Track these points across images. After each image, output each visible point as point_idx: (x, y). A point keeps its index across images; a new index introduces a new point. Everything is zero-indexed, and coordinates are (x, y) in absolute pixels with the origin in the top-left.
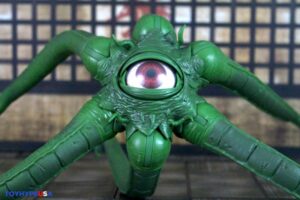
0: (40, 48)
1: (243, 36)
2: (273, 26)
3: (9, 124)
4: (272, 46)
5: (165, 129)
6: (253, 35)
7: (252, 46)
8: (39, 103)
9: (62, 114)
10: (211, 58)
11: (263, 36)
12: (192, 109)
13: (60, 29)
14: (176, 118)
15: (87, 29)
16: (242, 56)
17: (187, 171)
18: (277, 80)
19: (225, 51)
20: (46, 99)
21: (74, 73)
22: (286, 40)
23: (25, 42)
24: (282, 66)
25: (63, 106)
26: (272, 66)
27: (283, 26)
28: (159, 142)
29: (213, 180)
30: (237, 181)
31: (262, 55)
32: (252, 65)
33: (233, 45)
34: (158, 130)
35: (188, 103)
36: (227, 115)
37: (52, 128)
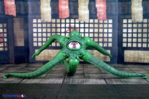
0: (48, 39)
1: (96, 35)
2: (103, 33)
3: (41, 57)
4: (103, 38)
5: (78, 58)
6: (98, 35)
7: (98, 38)
8: (48, 52)
9: (53, 54)
10: (89, 41)
11: (101, 35)
12: (84, 53)
13: (53, 34)
14: (81, 55)
15: (59, 34)
16: (96, 40)
17: (83, 67)
18: (104, 46)
19: (92, 39)
20: (50, 51)
21: (56, 44)
22: (106, 36)
23: (44, 37)
24: (105, 42)
25: (53, 52)
26: (103, 42)
27: (106, 33)
28: (76, 61)
29: (89, 69)
30: (96, 70)
31: (101, 40)
32: (98, 42)
33: (94, 37)
34: (76, 58)
35: (83, 51)
36: (93, 54)
37: (51, 57)
